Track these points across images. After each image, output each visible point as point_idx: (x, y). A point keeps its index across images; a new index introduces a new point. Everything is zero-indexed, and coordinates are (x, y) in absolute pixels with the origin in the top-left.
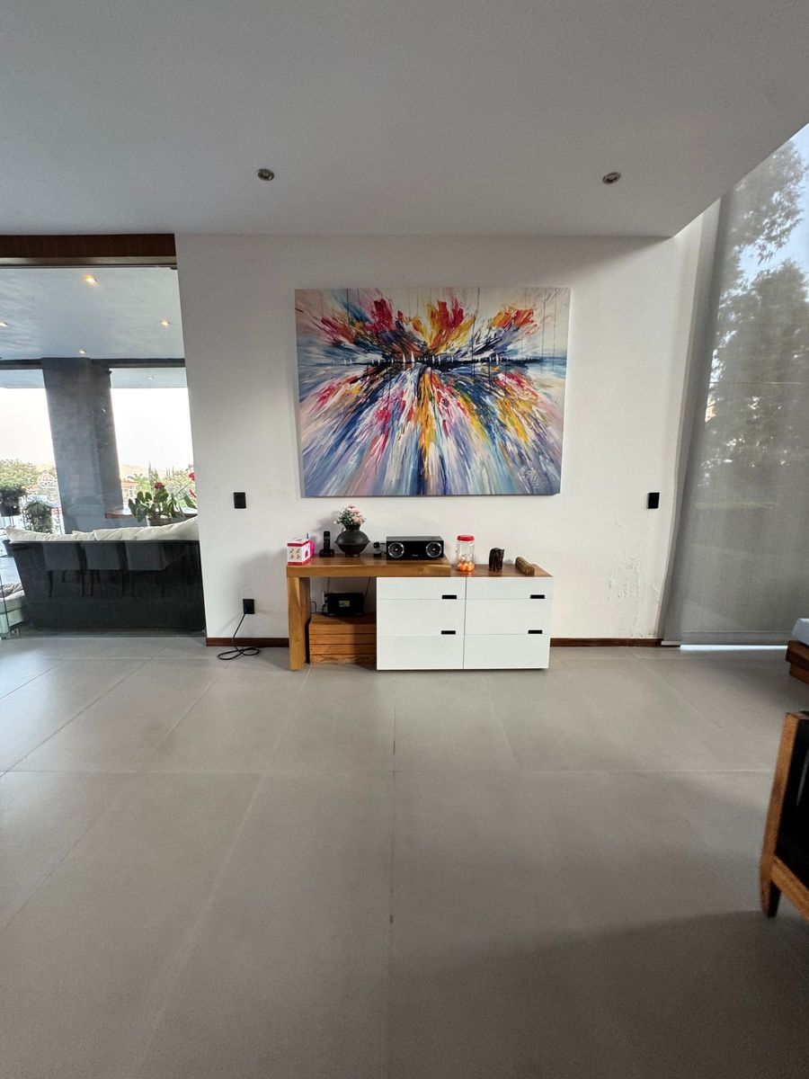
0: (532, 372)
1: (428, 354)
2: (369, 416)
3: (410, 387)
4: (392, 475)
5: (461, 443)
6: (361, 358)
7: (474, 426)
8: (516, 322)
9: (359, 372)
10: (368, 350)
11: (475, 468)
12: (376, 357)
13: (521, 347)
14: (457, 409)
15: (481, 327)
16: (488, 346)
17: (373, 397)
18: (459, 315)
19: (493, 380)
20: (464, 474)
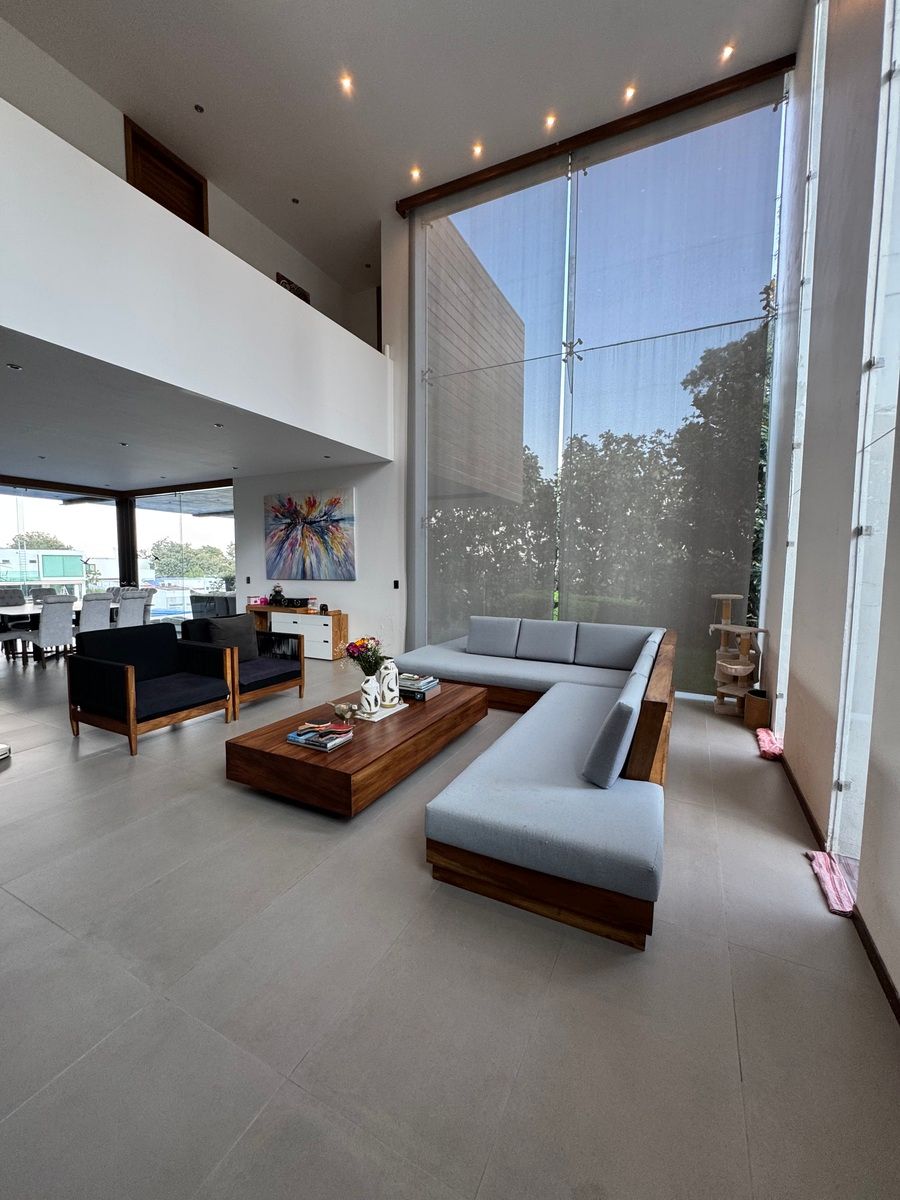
0: (341, 524)
1: (305, 518)
2: (286, 545)
3: (299, 532)
4: (294, 570)
5: (317, 556)
6: (285, 521)
7: (322, 549)
8: (334, 503)
9: (283, 527)
10: (286, 518)
11: (323, 567)
12: (289, 521)
13: (337, 514)
14: (316, 542)
15: (322, 507)
16: (325, 514)
17: (288, 537)
18: (315, 502)
19: (327, 528)
20: (319, 570)
